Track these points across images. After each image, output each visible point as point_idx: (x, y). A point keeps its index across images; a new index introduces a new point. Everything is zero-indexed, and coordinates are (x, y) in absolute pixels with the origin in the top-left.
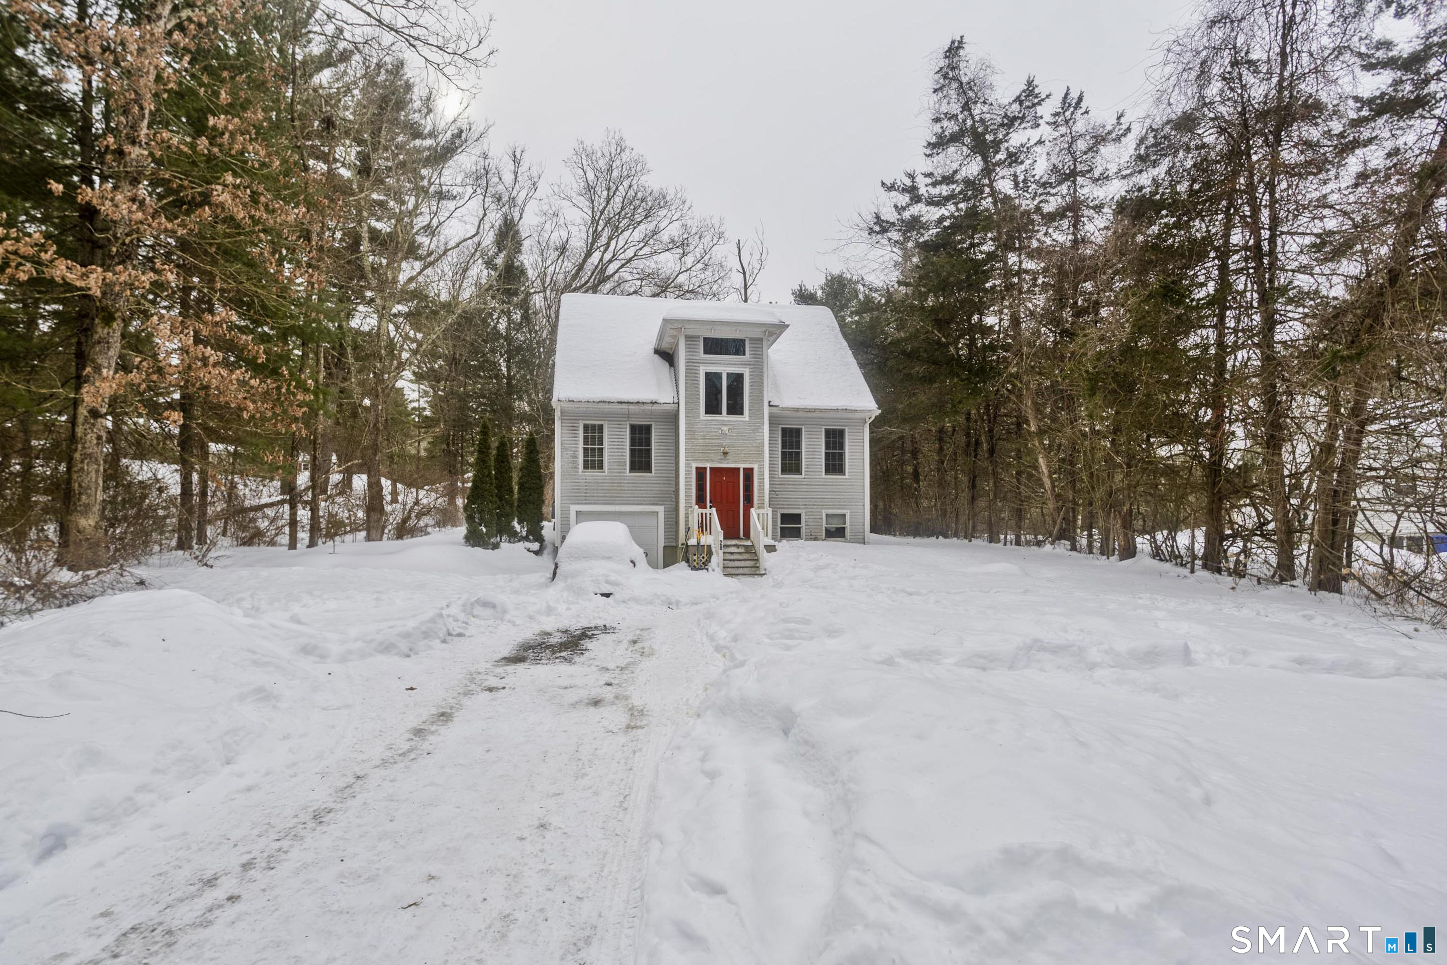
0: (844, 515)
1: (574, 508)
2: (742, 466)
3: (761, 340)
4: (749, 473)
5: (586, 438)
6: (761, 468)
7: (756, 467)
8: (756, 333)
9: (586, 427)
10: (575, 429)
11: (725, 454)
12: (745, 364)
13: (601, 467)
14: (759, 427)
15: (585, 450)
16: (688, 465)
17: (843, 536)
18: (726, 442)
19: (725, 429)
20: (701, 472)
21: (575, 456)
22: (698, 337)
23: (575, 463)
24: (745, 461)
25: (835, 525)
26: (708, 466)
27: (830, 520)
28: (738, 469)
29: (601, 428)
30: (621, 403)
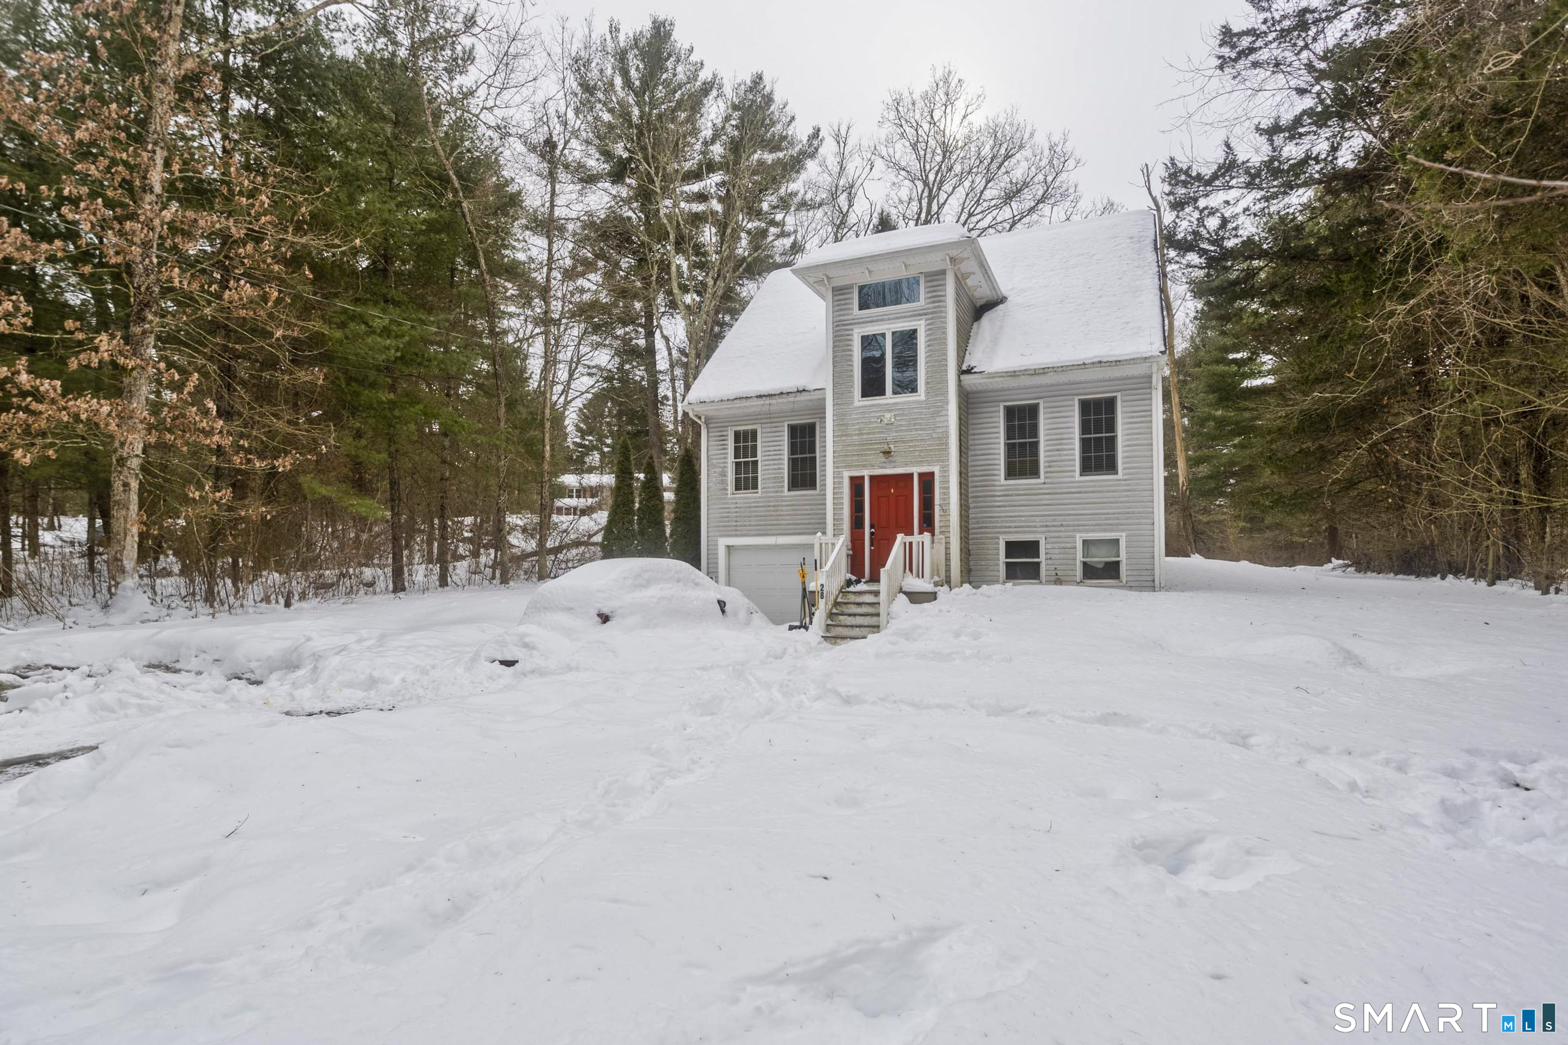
0: (1116, 542)
1: (723, 542)
2: (915, 470)
3: (943, 272)
4: (927, 480)
5: (737, 449)
6: (945, 470)
7: (936, 470)
8: (935, 262)
9: (737, 435)
10: (723, 438)
11: (887, 453)
12: (918, 315)
13: (755, 487)
14: (940, 410)
15: (738, 464)
16: (837, 476)
17: (1116, 576)
18: (891, 436)
19: (888, 415)
20: (856, 483)
21: (724, 475)
22: (850, 287)
23: (724, 482)
24: (920, 463)
25: (1100, 558)
26: (866, 473)
27: (1093, 550)
28: (911, 475)
29: (754, 433)
30: (760, 397)
